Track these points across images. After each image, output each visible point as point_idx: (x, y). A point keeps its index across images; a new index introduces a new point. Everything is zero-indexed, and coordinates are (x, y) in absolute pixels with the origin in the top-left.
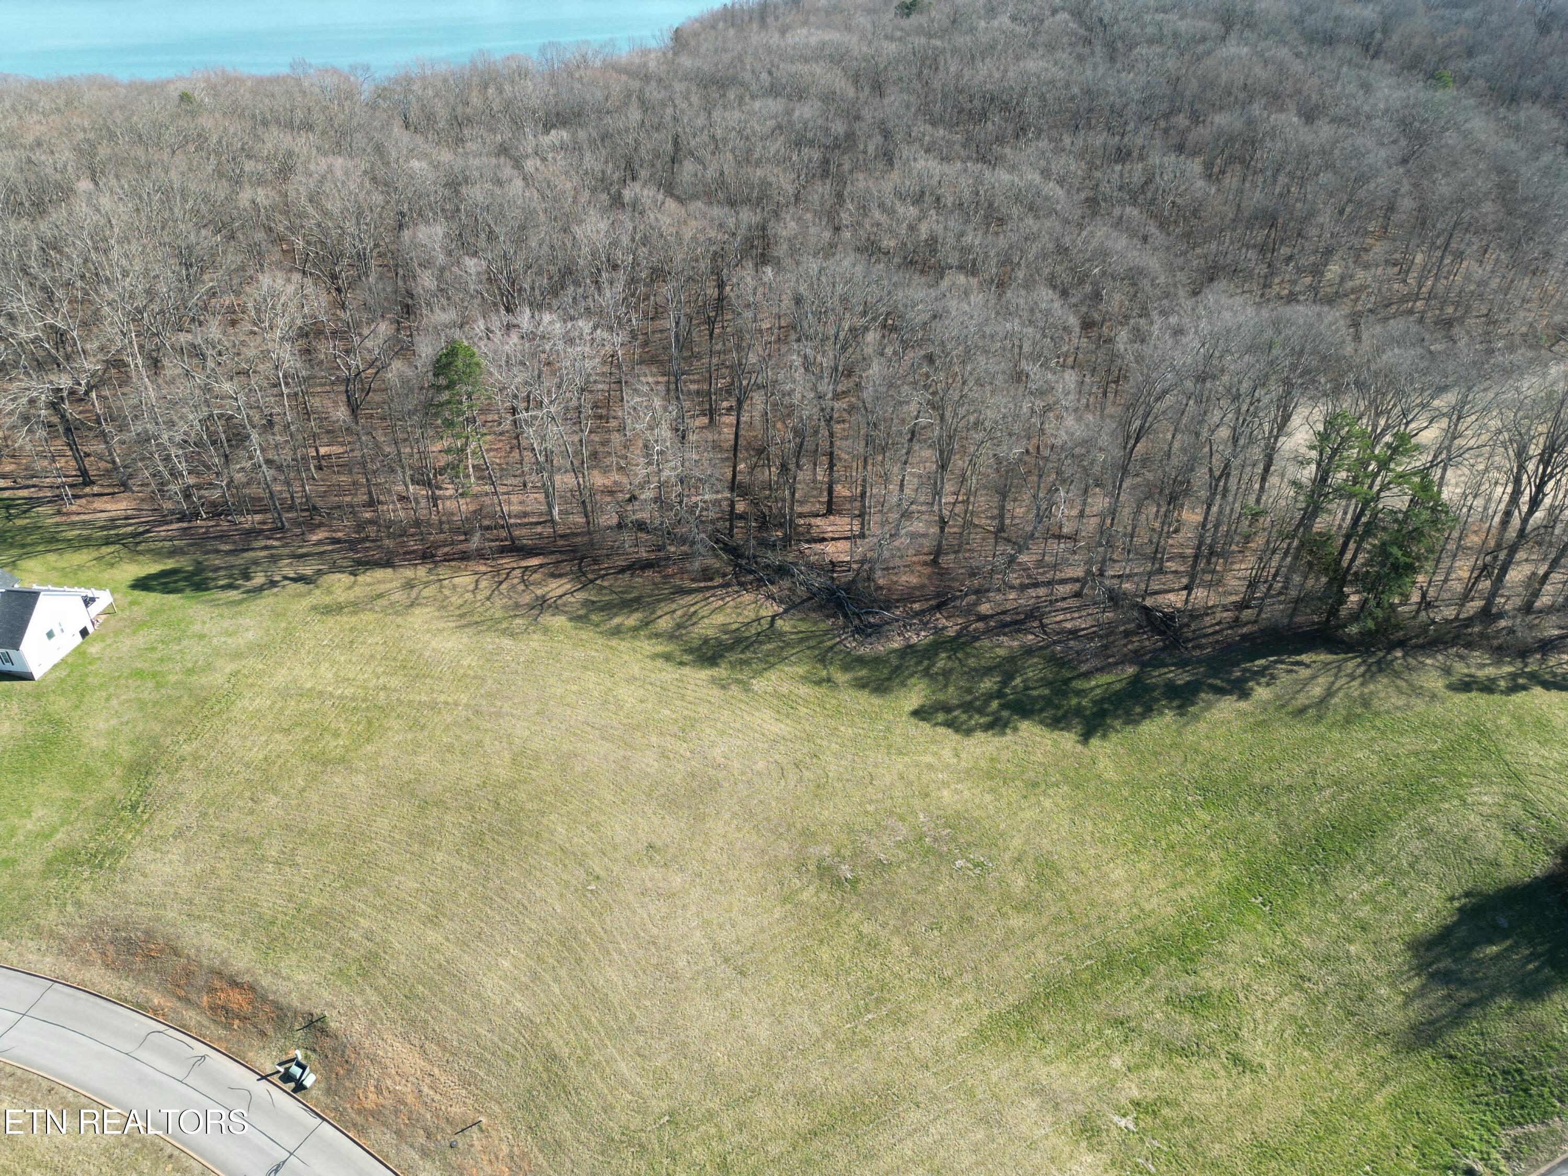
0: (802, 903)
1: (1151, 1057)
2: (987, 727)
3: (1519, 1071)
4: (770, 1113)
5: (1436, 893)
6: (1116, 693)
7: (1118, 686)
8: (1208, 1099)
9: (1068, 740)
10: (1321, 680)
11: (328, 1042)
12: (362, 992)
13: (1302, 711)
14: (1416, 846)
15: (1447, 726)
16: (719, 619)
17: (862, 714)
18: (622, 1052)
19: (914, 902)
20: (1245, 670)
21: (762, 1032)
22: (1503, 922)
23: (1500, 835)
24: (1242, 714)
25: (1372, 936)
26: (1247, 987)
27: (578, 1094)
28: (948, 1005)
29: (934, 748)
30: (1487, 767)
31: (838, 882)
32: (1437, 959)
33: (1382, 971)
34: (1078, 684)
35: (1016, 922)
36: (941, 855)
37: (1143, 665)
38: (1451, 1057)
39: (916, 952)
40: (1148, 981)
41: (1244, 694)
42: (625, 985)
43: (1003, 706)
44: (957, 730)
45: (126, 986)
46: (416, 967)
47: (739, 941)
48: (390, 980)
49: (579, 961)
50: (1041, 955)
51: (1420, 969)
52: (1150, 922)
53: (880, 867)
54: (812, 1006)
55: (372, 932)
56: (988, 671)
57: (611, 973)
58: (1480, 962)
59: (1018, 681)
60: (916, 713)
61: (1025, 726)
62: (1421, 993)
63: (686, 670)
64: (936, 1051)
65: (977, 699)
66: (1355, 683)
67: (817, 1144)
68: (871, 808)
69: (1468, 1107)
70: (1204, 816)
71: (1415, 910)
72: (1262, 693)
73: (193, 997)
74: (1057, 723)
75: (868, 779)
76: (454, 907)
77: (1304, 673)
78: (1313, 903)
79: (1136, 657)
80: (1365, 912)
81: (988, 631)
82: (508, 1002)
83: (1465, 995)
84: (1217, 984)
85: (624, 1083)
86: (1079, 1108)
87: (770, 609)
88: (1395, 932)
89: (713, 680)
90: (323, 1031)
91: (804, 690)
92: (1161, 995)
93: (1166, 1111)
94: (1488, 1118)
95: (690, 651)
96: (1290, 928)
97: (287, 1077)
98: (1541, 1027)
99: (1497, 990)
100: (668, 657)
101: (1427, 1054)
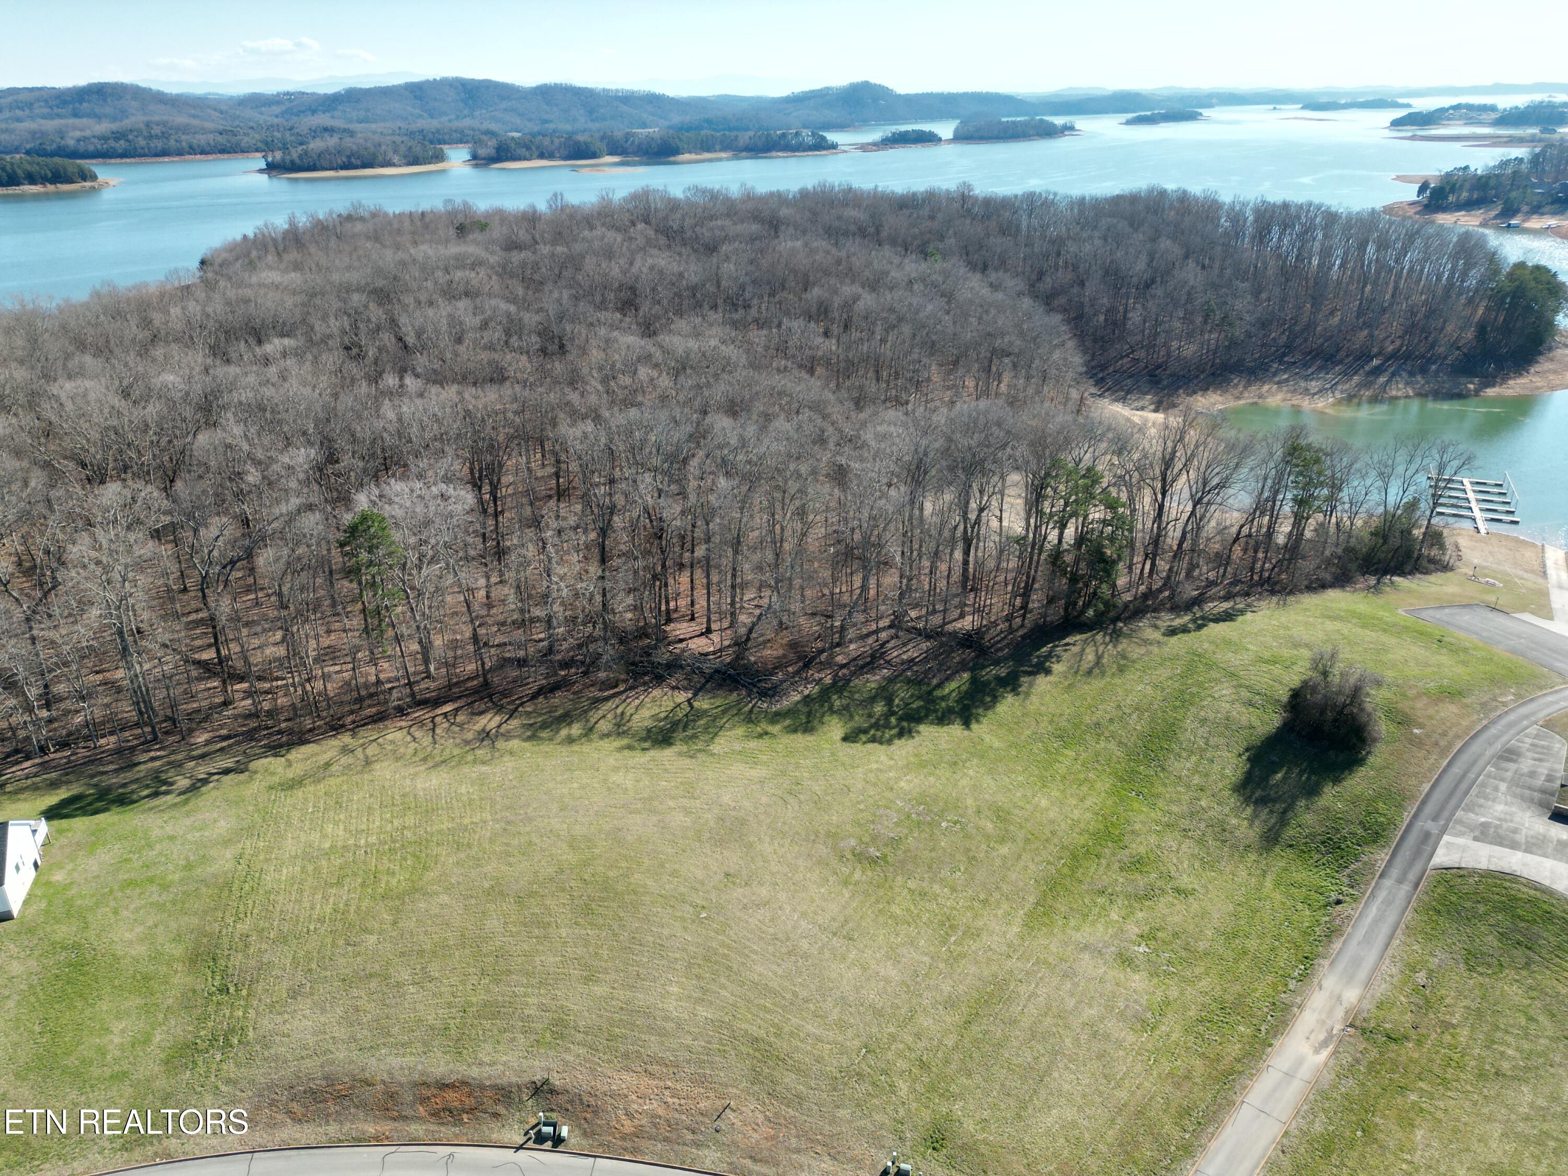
0: (857, 883)
1: (1131, 906)
2: (900, 735)
3: (1329, 839)
4: (931, 1021)
5: (1229, 755)
6: (966, 692)
7: (964, 688)
8: (1177, 919)
9: (956, 730)
10: (1088, 650)
11: (562, 1099)
12: (568, 1050)
13: (1089, 672)
14: (1202, 731)
15: (1177, 657)
16: (646, 713)
17: (807, 748)
18: (804, 1019)
19: (932, 859)
20: (1038, 657)
21: (892, 972)
22: (1275, 759)
23: (1244, 710)
24: (1056, 684)
25: (1209, 793)
26: (1158, 846)
27: (791, 1058)
28: (996, 916)
29: (872, 758)
30: (1214, 674)
31: (873, 861)
32: (1253, 793)
33: (1227, 810)
34: (938, 693)
35: (1004, 850)
36: (929, 824)
37: (972, 670)
38: (1291, 846)
39: (953, 890)
40: (1104, 861)
41: (1048, 672)
42: (775, 974)
43: (901, 719)
44: (881, 743)
45: (333, 1129)
46: (601, 1016)
47: (834, 919)
48: (586, 1033)
49: (729, 968)
50: (1032, 866)
51: (1247, 800)
52: (1082, 825)
53: (895, 842)
54: (912, 943)
55: (544, 1004)
56: (873, 699)
57: (759, 969)
58: (1276, 785)
59: (897, 701)
60: (845, 739)
61: (922, 728)
62: (1255, 815)
63: (652, 753)
64: (1009, 946)
65: (878, 720)
66: (1110, 647)
67: (975, 1028)
68: (862, 806)
69: (1315, 870)
70: (1070, 753)
71: (1223, 769)
72: (1058, 668)
73: (409, 1112)
74: (943, 719)
75: (845, 789)
76: (603, 964)
77: (1075, 649)
78: (1165, 785)
79: (963, 666)
80: (1196, 780)
81: (853, 674)
82: (695, 1015)
83: (1279, 807)
84: (1142, 850)
85: (819, 1039)
86: (1113, 949)
87: (682, 697)
88: (1220, 785)
89: (680, 754)
90: (552, 1091)
91: (753, 744)
92: (1116, 866)
93: (1160, 934)
94: (1328, 871)
95: (644, 739)
96: (1161, 803)
97: (541, 1139)
98: (1327, 810)
99: (1294, 799)
100: (630, 747)
101: (1277, 849)
